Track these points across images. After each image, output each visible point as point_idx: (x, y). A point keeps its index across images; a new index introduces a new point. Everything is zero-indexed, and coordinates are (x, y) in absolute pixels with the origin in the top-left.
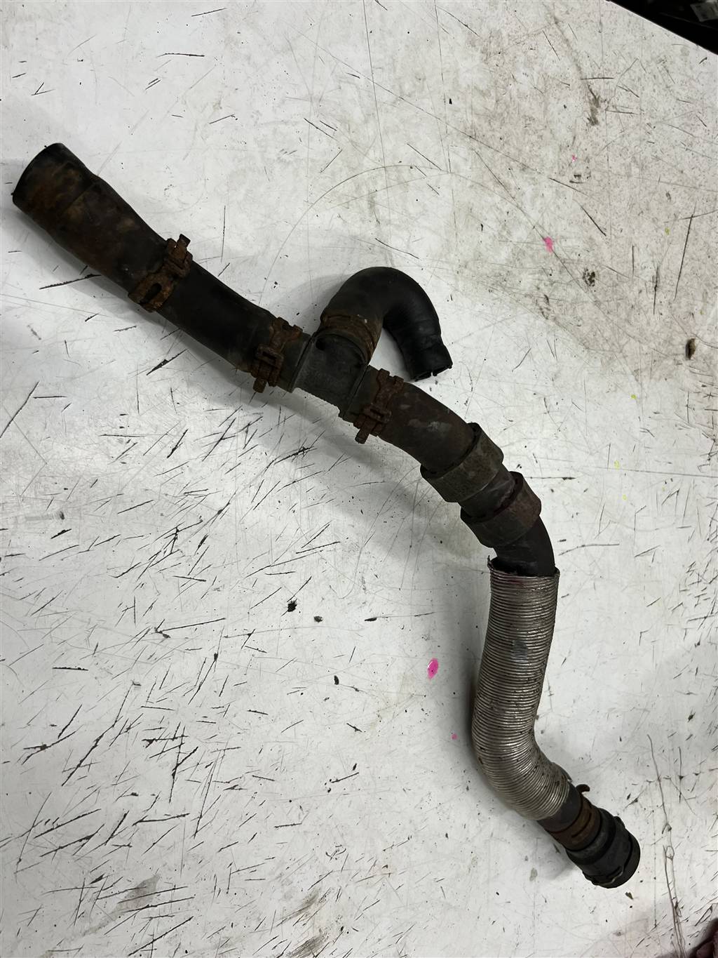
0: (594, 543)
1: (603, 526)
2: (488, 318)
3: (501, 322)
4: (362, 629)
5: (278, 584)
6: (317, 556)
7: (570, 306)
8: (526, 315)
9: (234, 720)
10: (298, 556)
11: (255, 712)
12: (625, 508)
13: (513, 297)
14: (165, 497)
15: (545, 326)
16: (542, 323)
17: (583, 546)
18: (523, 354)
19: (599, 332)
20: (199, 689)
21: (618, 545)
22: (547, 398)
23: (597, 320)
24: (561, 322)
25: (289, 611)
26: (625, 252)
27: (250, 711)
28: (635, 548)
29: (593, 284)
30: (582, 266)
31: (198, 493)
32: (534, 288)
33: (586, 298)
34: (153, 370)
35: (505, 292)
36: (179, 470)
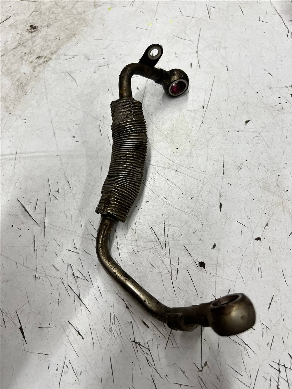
0: (196, 45)
1: (187, 38)
2: (42, 98)
3: (46, 89)
4: (226, 214)
5: (185, 272)
6: (171, 240)
7: (47, 43)
8: (46, 72)
9: (274, 322)
10: (168, 254)
11: (270, 304)
12: (178, 22)
13: (33, 79)
14: (109, 347)
15: (55, 61)
16: (53, 62)
17: (197, 52)
18: (69, 77)
19: (66, 27)
20: (247, 345)
21: (200, 29)
22: (99, 65)
23: (59, 27)
24: (55, 50)
25: (204, 267)
26: (23, 6)
27: (269, 308)
28: (205, 18)
29: (36, 27)
30: (25, 32)
31: (112, 320)
32: (31, 65)
33: (45, 33)
34: (25, 339)
35: (29, 84)
36: (94, 332)
